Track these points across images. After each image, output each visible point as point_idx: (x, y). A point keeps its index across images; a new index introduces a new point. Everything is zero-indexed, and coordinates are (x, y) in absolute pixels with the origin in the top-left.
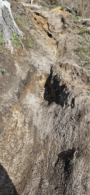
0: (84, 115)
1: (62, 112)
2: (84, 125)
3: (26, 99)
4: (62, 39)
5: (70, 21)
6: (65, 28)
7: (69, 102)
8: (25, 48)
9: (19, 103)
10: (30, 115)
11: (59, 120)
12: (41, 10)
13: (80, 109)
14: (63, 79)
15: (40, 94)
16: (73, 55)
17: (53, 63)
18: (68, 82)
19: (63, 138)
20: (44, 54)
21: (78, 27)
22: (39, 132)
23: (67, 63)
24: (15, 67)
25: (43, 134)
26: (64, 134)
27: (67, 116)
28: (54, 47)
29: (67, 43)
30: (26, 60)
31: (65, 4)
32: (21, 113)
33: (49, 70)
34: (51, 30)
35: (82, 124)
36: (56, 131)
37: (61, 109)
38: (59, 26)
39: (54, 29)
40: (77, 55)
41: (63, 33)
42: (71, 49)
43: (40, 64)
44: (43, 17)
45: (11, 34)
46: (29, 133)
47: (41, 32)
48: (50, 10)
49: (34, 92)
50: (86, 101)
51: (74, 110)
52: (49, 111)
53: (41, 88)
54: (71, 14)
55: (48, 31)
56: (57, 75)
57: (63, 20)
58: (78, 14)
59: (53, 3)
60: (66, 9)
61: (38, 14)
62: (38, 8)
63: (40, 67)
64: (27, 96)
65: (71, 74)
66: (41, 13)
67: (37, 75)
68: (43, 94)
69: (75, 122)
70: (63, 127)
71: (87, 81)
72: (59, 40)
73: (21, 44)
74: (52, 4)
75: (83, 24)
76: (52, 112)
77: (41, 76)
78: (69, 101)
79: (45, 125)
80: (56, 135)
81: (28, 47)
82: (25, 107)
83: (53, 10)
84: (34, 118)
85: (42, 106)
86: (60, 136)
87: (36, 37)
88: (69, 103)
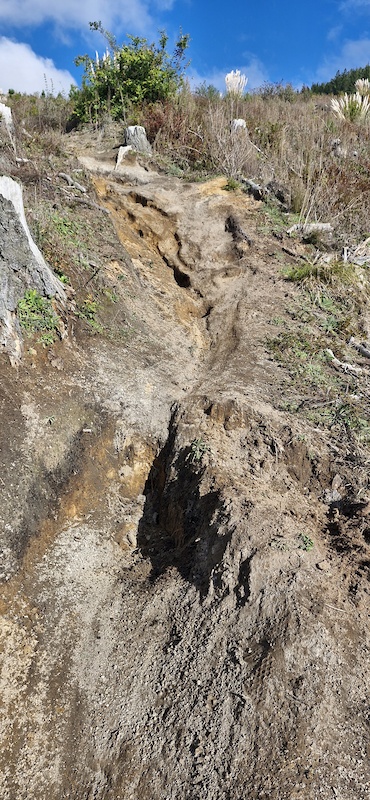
0: (283, 644)
1: (201, 620)
2: (281, 694)
3: (58, 554)
4: (227, 297)
5: (259, 229)
6: (239, 254)
7: (230, 576)
8: (74, 339)
9: (17, 580)
10: (64, 634)
11: (183, 662)
12: (152, 186)
13: (269, 613)
14: (213, 465)
15: (120, 527)
16: (262, 363)
17: (179, 395)
18: (232, 482)
19: (190, 761)
20: (152, 356)
21: (287, 252)
22: (93, 723)
23: (233, 402)
24: (23, 419)
25: (106, 735)
26: (196, 736)
27: (218, 644)
28: (195, 326)
29: (242, 315)
30: (71, 387)
31: (244, 168)
32: (22, 630)
33: (162, 423)
34: (189, 261)
35: (272, 688)
36: (164, 717)
37: (196, 605)
38: (219, 248)
39: (200, 258)
40: (277, 364)
41: (229, 272)
42: (255, 338)
43: (131, 398)
44: (160, 210)
45: (17, 292)
46: (49, 726)
47: (148, 268)
48: (187, 187)
49: (94, 518)
50: (294, 574)
51: (248, 617)
52: (149, 612)
53: (130, 497)
54: (261, 205)
55: (178, 263)
56: (191, 447)
57: (232, 227)
58: (287, 204)
59: (200, 162)
60: (243, 186)
61: (141, 200)
62: (143, 179)
63: (126, 412)
64: (64, 541)
65: (245, 443)
66: (154, 196)
67: (117, 443)
68: (137, 523)
69: (243, 675)
70: (196, 702)
71: (312, 474)
72: (213, 299)
73: (55, 328)
74: (194, 168)
75: (306, 241)
76: (161, 618)
77: (131, 447)
78: (231, 570)
79: (123, 688)
80: (163, 742)
81: (83, 336)
82: (43, 597)
83: (200, 188)
84: (76, 651)
85: (122, 587)
86: (177, 745)
87: (122, 290)
88: (230, 579)
